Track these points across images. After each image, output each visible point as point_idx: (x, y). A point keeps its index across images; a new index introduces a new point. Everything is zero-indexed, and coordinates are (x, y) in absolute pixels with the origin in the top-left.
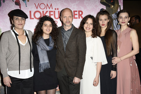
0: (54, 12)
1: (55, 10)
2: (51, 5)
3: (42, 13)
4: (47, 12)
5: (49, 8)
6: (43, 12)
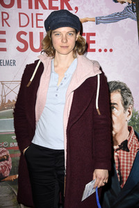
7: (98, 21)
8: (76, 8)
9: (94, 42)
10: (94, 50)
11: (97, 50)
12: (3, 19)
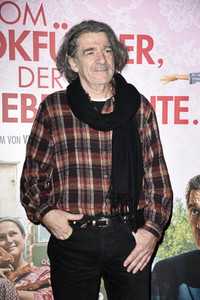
0: (52, 35)
1: (53, 30)
2: (41, 9)
3: (7, 36)
4: (25, 34)
5: (35, 22)
6: (12, 33)
7: (193, 79)
8: (161, 61)
9: (186, 110)
10: (186, 122)
11: (191, 122)
12: (53, 78)
